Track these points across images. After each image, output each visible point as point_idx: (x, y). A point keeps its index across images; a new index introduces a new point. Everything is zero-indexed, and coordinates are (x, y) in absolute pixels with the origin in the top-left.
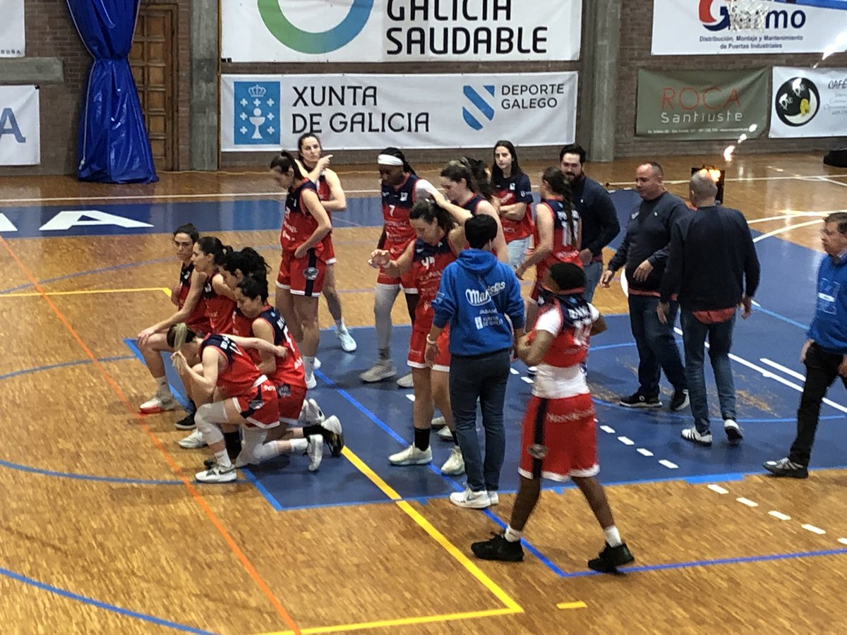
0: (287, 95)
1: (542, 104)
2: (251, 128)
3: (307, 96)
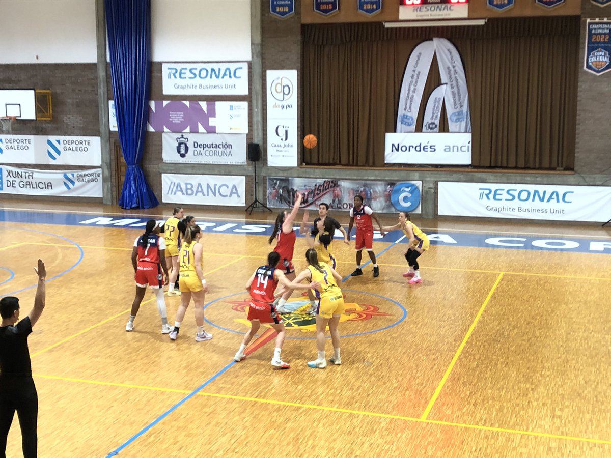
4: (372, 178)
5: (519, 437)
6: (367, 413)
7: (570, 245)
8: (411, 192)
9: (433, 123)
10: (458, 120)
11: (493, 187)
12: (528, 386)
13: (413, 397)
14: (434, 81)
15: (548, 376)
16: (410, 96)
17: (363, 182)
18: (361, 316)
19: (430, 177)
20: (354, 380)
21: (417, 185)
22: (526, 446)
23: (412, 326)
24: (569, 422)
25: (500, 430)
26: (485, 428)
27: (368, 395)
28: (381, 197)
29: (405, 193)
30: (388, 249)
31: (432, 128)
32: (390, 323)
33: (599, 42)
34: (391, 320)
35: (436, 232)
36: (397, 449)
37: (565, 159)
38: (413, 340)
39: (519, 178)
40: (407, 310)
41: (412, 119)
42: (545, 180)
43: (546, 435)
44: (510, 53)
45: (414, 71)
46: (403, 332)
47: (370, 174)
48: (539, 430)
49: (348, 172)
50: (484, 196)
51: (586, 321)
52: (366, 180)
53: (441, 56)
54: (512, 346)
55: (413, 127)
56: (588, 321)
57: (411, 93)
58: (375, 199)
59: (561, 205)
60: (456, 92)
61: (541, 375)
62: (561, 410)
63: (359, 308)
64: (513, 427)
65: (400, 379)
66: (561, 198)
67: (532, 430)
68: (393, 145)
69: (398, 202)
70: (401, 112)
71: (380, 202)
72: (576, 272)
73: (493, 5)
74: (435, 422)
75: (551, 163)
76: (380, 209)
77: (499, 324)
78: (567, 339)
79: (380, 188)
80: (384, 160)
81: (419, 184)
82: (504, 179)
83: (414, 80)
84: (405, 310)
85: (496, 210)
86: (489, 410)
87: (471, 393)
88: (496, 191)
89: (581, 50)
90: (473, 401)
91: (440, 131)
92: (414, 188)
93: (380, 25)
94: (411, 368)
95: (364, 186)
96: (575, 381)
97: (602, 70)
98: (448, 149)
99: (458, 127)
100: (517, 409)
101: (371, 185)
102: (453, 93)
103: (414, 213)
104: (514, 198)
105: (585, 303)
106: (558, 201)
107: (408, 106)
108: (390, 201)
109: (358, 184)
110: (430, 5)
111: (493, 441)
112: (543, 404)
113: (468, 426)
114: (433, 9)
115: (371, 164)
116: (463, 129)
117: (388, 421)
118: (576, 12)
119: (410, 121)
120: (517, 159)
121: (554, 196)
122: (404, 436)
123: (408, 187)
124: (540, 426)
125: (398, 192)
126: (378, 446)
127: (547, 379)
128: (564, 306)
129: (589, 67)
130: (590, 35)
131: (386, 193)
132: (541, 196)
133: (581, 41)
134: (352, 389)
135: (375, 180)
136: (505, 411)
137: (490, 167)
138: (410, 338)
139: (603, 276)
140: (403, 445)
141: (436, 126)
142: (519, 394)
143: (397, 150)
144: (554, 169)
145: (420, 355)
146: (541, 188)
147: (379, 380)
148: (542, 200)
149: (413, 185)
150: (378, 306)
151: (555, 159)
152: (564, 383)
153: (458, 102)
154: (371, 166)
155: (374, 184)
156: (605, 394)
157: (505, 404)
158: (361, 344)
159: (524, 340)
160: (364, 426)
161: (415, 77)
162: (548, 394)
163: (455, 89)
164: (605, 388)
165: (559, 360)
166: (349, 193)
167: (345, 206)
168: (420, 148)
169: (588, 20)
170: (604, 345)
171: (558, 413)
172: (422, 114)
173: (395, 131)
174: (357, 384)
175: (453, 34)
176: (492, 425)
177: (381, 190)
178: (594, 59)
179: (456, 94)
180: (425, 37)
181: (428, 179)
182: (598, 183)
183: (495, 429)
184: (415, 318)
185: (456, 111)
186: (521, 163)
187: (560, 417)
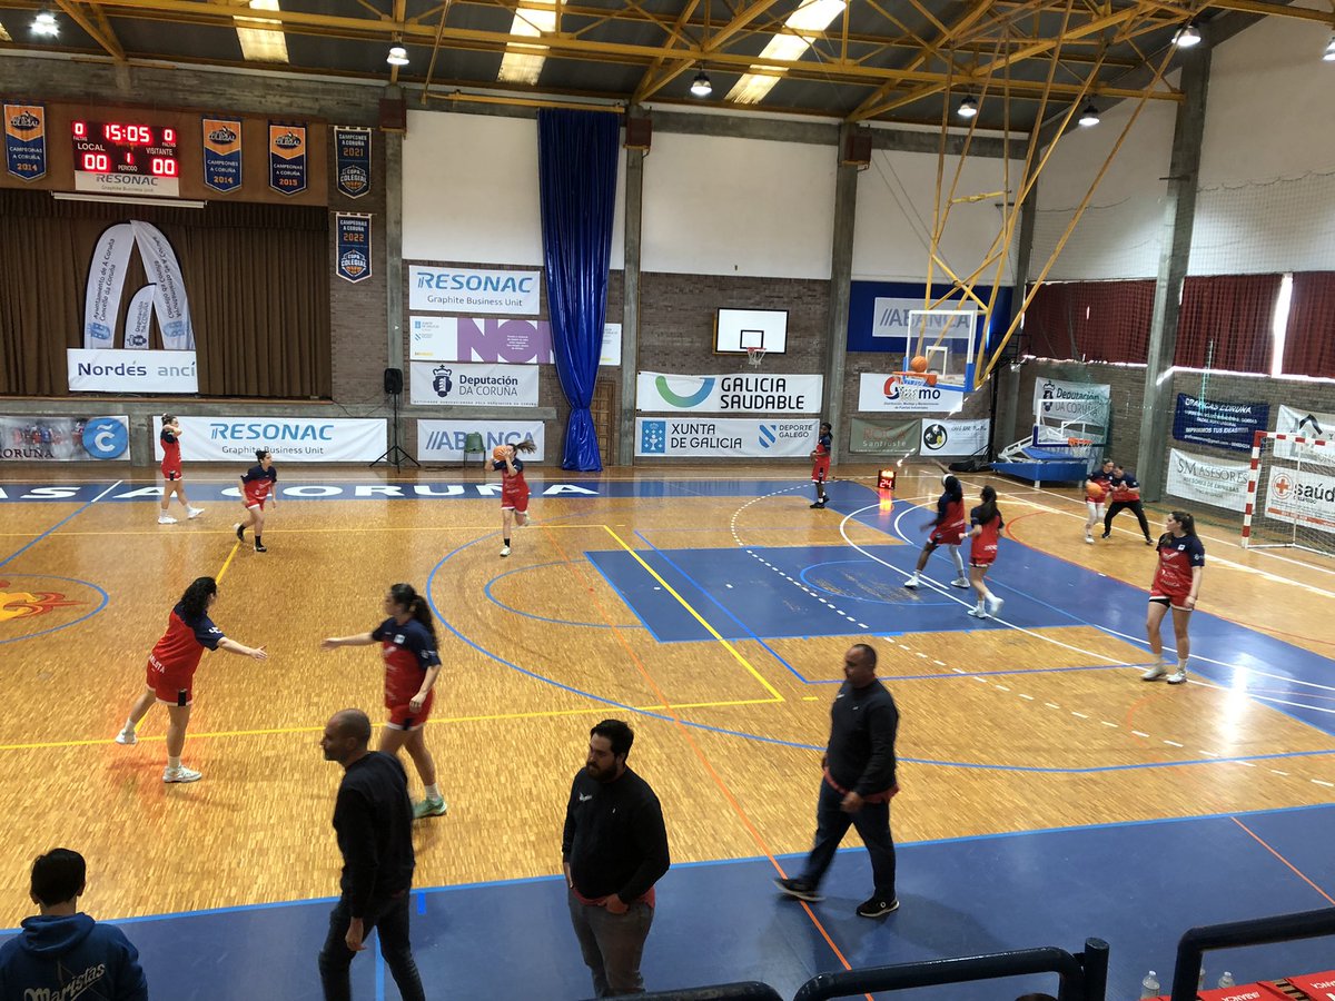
0: (669, 428)
1: (800, 435)
2: (651, 445)
3: (679, 429)
4: (50, 412)
5: (265, 737)
6: (42, 745)
7: (331, 491)
8: (113, 431)
9: (140, 337)
10: (175, 333)
11: (231, 422)
12: (277, 672)
13: (115, 711)
14: (136, 278)
15: (302, 655)
16: (103, 298)
17: (36, 418)
18: (35, 609)
19: (141, 411)
20: (22, 701)
21: (122, 421)
22: (274, 747)
23: (116, 614)
24: (328, 708)
25: (239, 733)
26: (219, 734)
27: (46, 719)
28: (66, 439)
29: (105, 432)
30: (80, 512)
31: (138, 344)
32: (82, 615)
33: (353, 242)
34: (83, 610)
35: (154, 485)
36: (91, 785)
37: (320, 385)
38: (118, 632)
39: (263, 410)
40: (109, 594)
41: (108, 330)
42: (297, 412)
43: (300, 729)
44: (240, 243)
45: (105, 264)
46: (102, 624)
47: (47, 407)
48: (291, 724)
49: (10, 404)
50: (219, 434)
51: (349, 583)
52: (40, 415)
53: (145, 247)
54: (256, 625)
55: (111, 342)
56: (353, 582)
57: (103, 295)
58: (58, 441)
59: (319, 443)
60: (170, 295)
61: (294, 656)
62: (319, 695)
63: (30, 599)
64: (257, 727)
65: (97, 689)
66: (317, 433)
67: (282, 726)
68: (81, 365)
69: (94, 446)
70: (89, 319)
71: (66, 445)
72: (338, 524)
73: (214, 184)
74: (148, 739)
75: (302, 391)
76: (66, 457)
77: (240, 598)
78: (327, 607)
79: (64, 426)
80: (67, 386)
81: (125, 419)
82: (244, 411)
83: (107, 276)
84: (105, 594)
85: (235, 452)
86: (225, 711)
87: (200, 693)
88: (234, 427)
89: (331, 251)
90: (204, 702)
91: (150, 348)
92: (117, 425)
93: (46, 195)
94: (114, 671)
95: (37, 424)
96: (335, 658)
97: (358, 277)
98: (163, 372)
99: (176, 342)
100: (262, 702)
101: (48, 421)
102: (166, 296)
103: (118, 459)
104: (258, 435)
105: (349, 560)
106: (315, 438)
107: (100, 312)
108: (81, 443)
109: (27, 421)
110: (123, 175)
111: (230, 749)
112: (296, 692)
113: (196, 736)
114: (127, 180)
115: (47, 391)
116: (184, 346)
117: (76, 750)
118: (324, 203)
119: (105, 333)
120: (258, 384)
121: (310, 432)
122: (102, 765)
123: (108, 425)
124: (292, 720)
125: (94, 431)
126: (61, 787)
127: (301, 659)
128: (323, 567)
129: (342, 272)
130: (342, 232)
131: (74, 433)
132: (293, 431)
133: (331, 239)
134: (19, 714)
135: (54, 415)
136: (247, 708)
137: (225, 396)
138: (113, 632)
139: (371, 526)
140: (99, 780)
141: (145, 341)
142: (265, 685)
143: (88, 373)
144: (308, 398)
145: (128, 652)
146: (292, 422)
147: (63, 696)
148: (294, 437)
149: (116, 421)
150: (63, 593)
151: (307, 386)
152: (322, 662)
153: (173, 310)
154: (47, 396)
155: (53, 421)
156: (372, 667)
157: (246, 699)
158: (35, 649)
159: (272, 615)
160: (38, 765)
161: (108, 272)
162: (301, 679)
163: (169, 292)
164: (371, 660)
165: (316, 635)
166: (14, 435)
167: (8, 454)
168: (122, 370)
169: (338, 214)
170: (371, 609)
171: (316, 700)
172: (121, 324)
173: (82, 347)
174: (27, 707)
175: (160, 217)
176: (229, 729)
177: (65, 429)
178: (347, 263)
179: (171, 298)
180: (118, 216)
181: (137, 413)
182: (362, 415)
183: (232, 734)
184: (120, 603)
185: (172, 320)
186: (265, 392)
187: (317, 704)
